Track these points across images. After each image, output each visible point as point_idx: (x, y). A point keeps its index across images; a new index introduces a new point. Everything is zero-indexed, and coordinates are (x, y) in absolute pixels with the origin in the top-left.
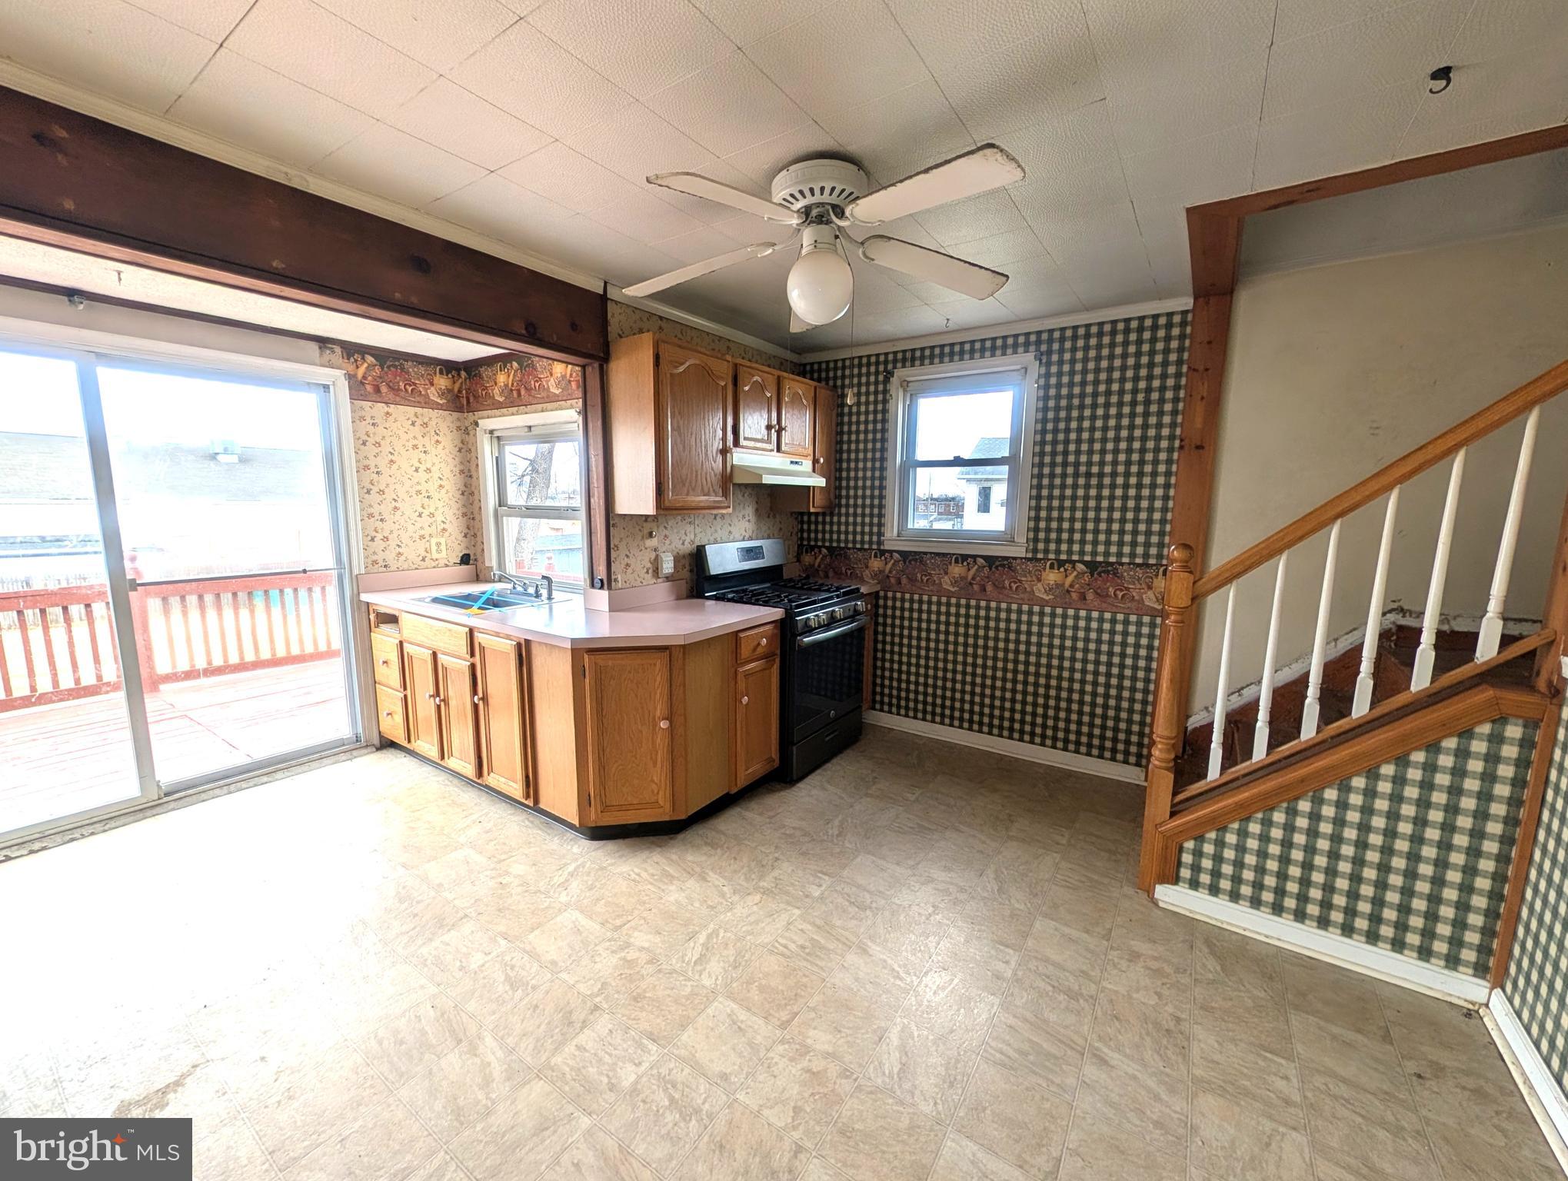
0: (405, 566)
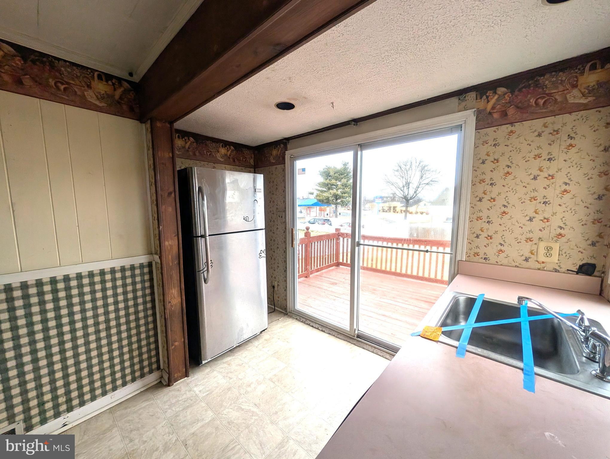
0: (505, 262)
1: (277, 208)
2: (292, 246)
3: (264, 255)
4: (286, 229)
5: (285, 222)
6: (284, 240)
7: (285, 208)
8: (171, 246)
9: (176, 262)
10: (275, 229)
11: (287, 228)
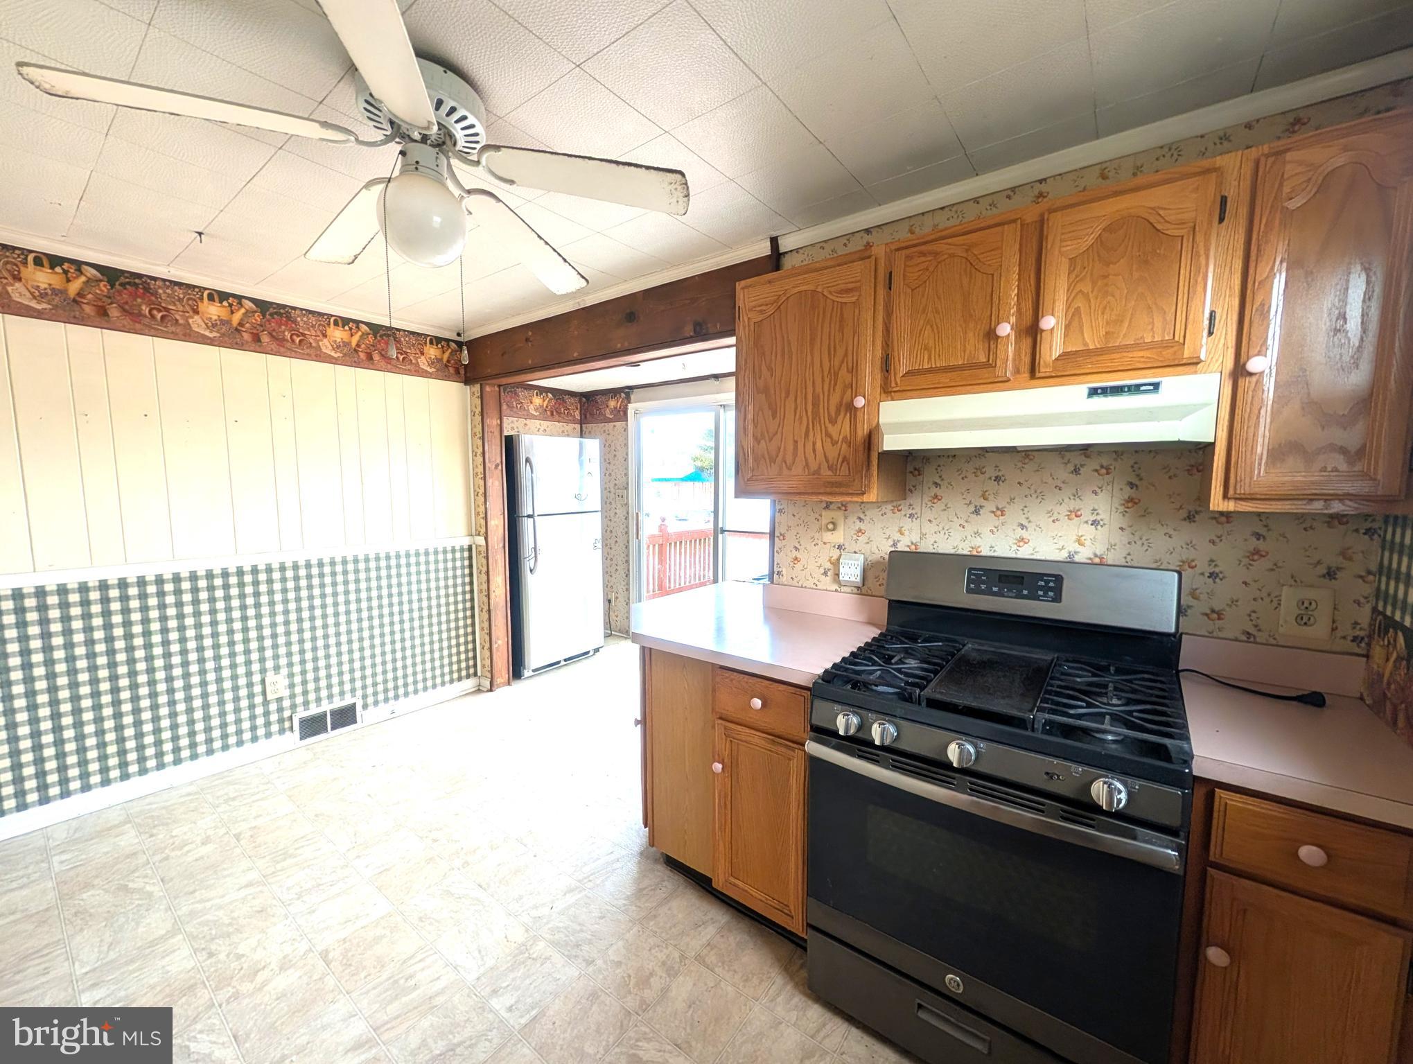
1: (615, 485)
2: (637, 538)
3: (599, 545)
4: (628, 513)
5: (627, 504)
6: (626, 530)
7: (628, 484)
8: (497, 526)
9: (501, 545)
10: (612, 514)
11: (630, 513)
